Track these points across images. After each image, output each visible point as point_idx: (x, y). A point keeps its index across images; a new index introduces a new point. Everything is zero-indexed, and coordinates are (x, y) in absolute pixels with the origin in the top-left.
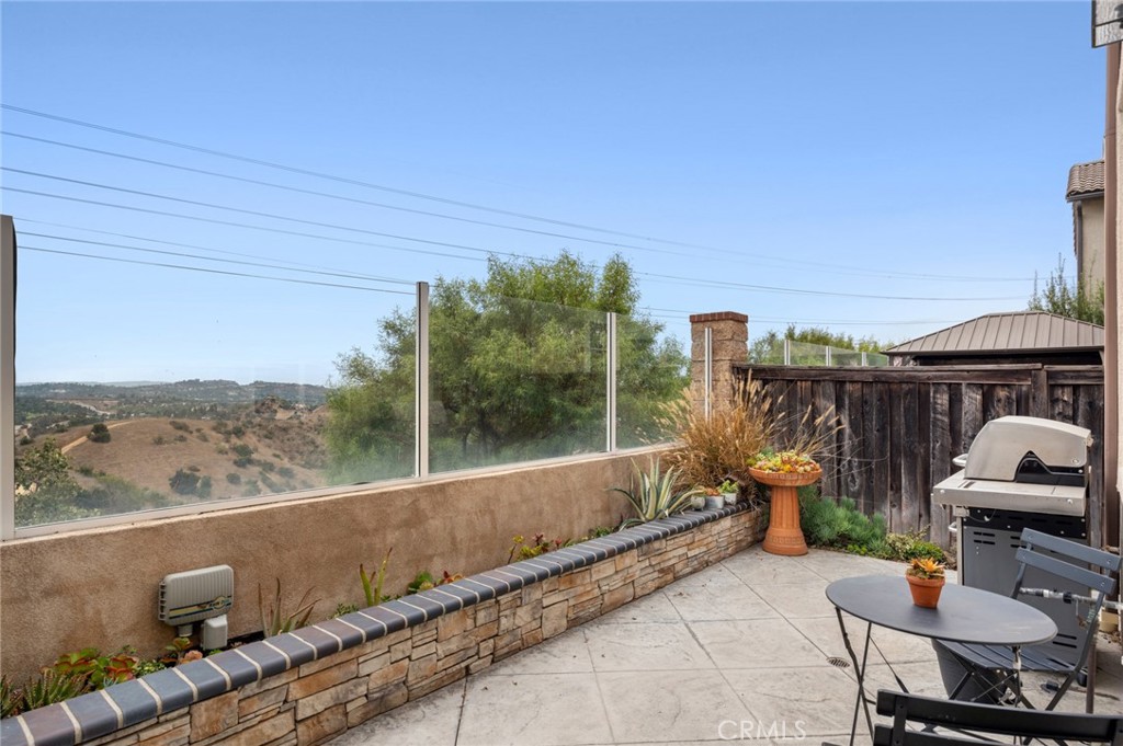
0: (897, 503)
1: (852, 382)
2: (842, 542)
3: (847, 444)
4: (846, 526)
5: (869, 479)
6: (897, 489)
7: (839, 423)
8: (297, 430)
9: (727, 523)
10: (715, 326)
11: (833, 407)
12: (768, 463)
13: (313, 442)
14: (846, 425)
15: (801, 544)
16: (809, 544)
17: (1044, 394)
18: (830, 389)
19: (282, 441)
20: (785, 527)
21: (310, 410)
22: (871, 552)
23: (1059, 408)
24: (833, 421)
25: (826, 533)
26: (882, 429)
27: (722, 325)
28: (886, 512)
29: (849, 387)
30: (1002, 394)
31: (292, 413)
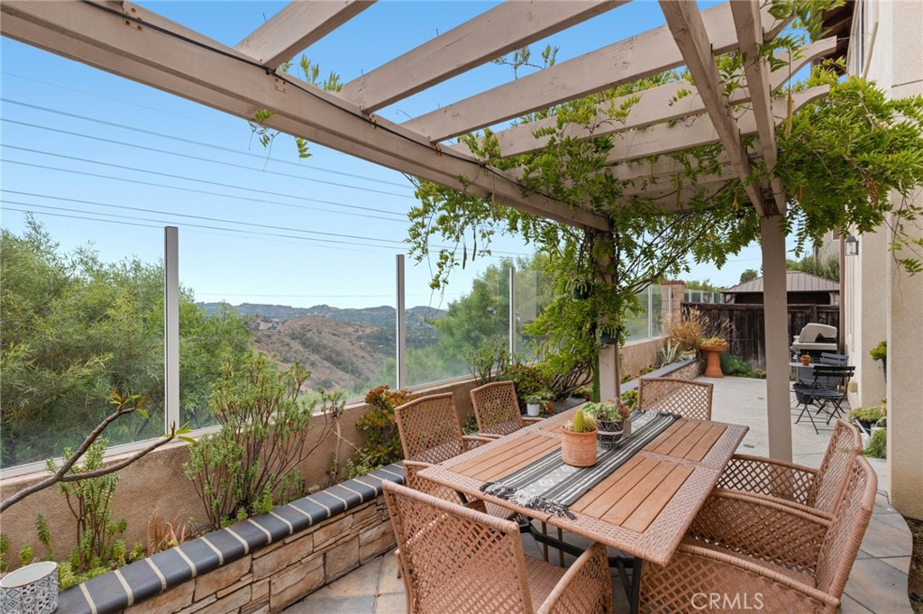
0: (756, 358)
1: (737, 310)
2: (736, 373)
3: (734, 334)
4: (739, 366)
5: (744, 349)
6: (756, 352)
7: (731, 326)
8: (278, 337)
9: (694, 365)
10: (673, 286)
11: (728, 320)
12: (708, 342)
13: (288, 345)
14: (734, 327)
15: (721, 374)
16: (724, 373)
17: (815, 315)
18: (727, 313)
19: (267, 344)
20: (714, 366)
21: (283, 323)
22: (747, 376)
23: (821, 320)
24: (728, 326)
25: (731, 369)
26: (750, 329)
27: (676, 286)
28: (752, 361)
29: (735, 312)
30: (799, 315)
31: (271, 325)
